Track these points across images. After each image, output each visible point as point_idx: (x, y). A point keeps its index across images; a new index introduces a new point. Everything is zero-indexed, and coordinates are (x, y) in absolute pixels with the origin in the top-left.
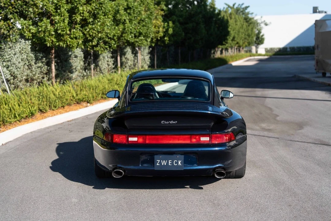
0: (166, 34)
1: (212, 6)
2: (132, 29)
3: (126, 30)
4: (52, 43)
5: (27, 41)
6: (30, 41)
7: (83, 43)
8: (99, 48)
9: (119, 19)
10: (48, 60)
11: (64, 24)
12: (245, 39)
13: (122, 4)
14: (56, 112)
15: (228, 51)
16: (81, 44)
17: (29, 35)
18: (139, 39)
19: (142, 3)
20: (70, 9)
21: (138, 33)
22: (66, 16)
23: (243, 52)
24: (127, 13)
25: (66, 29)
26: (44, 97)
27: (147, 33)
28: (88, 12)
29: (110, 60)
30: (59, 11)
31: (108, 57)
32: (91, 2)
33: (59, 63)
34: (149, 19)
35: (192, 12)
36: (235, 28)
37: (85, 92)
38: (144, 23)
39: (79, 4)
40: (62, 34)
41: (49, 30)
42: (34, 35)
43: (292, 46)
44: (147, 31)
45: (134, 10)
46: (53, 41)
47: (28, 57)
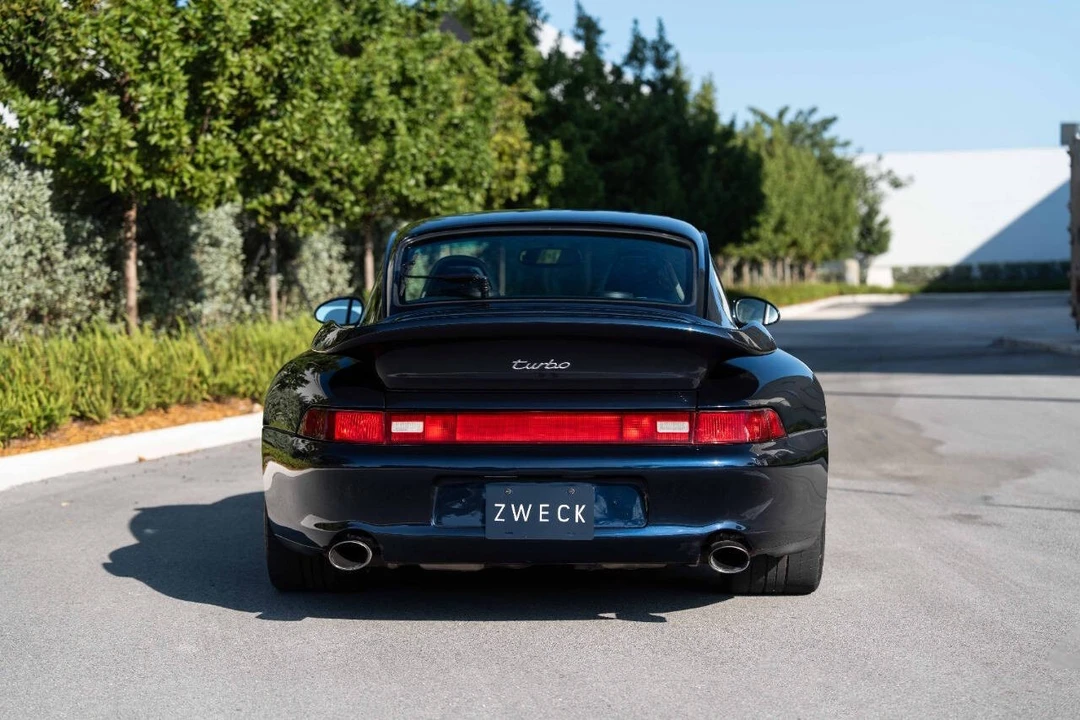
0: (538, 185)
1: (705, 105)
2: (418, 156)
3: (398, 156)
4: (127, 179)
5: (38, 174)
6: (49, 173)
7: (241, 185)
8: (299, 216)
9: (372, 117)
10: (112, 245)
11: (171, 112)
12: (822, 229)
13: (382, 67)
14: (136, 422)
15: (760, 272)
16: (231, 188)
17: (45, 152)
18: (441, 192)
19: (455, 67)
20: (195, 59)
21: (440, 170)
22: (177, 84)
23: (813, 280)
24: (400, 98)
25: (179, 131)
26: (95, 368)
27: (470, 170)
28: (258, 74)
29: (337, 266)
30: (152, 65)
31: (330, 257)
32: (269, 39)
33: (153, 259)
34: (480, 122)
35: (634, 118)
36: (786, 190)
37: (243, 366)
38: (461, 136)
39: (227, 40)
40: (162, 149)
41: (115, 130)
42: (64, 153)
43: (988, 259)
44: (473, 164)
45: (425, 88)
46: (130, 173)
47: (43, 230)
